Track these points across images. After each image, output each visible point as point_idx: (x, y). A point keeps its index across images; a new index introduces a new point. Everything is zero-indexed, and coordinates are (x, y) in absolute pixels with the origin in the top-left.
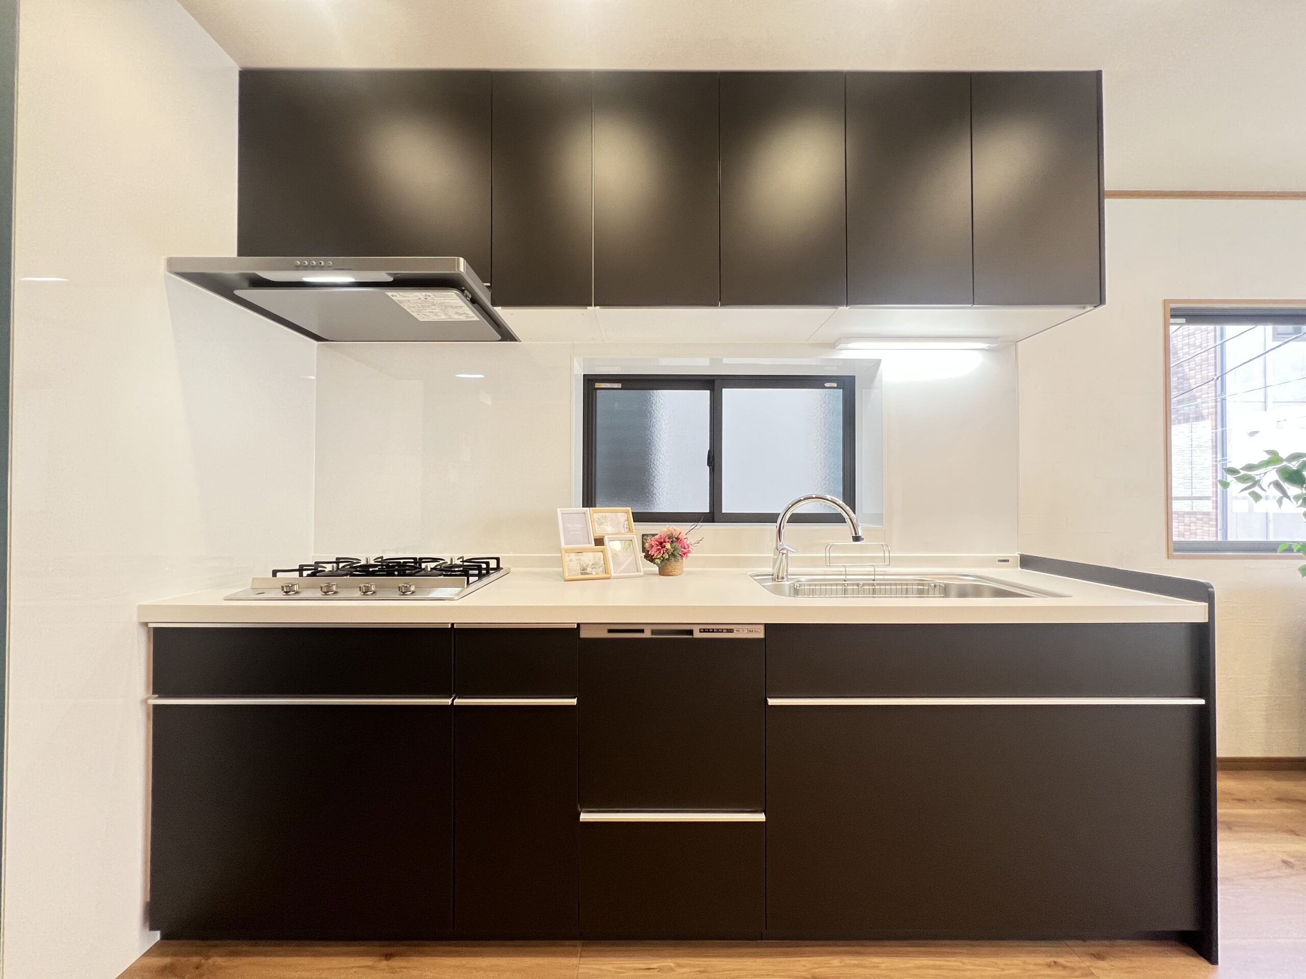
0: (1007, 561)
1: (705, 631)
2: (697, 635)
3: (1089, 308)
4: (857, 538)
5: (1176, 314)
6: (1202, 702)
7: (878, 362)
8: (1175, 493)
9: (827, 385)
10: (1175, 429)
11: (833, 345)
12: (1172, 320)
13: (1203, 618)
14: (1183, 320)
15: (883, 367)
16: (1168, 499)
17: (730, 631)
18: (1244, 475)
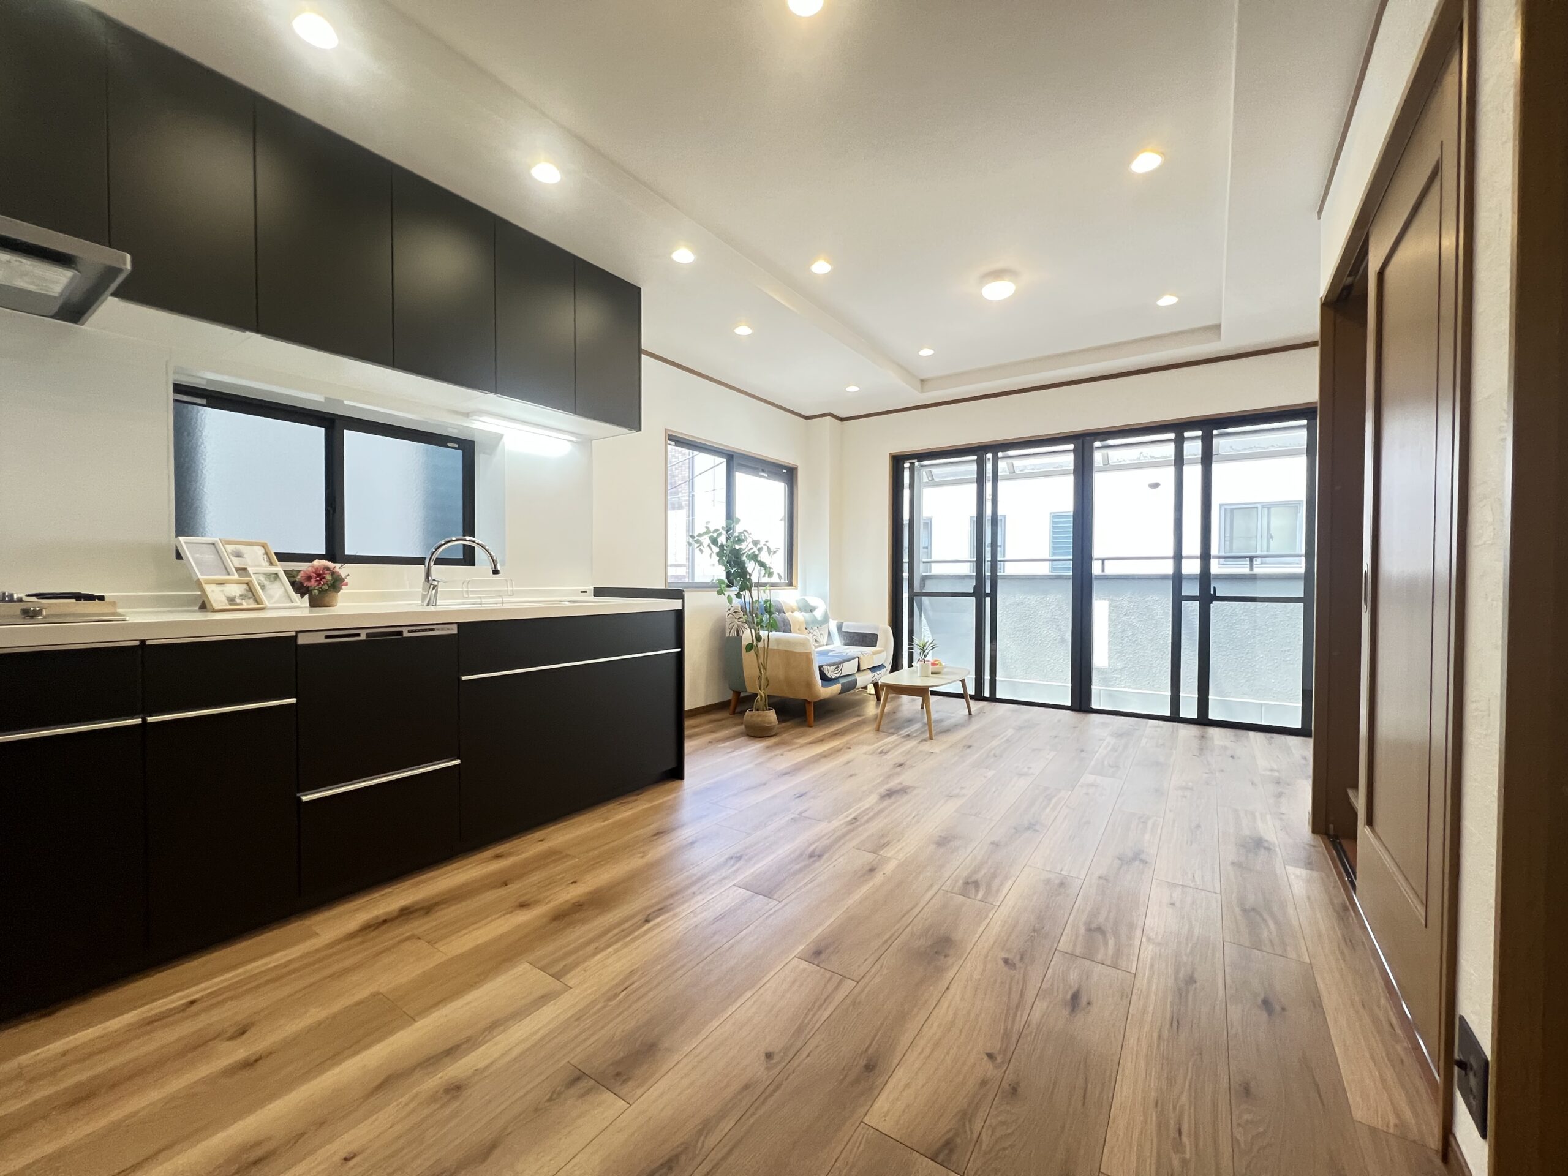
0: (586, 592)
1: (412, 631)
2: (406, 634)
3: (633, 431)
4: (496, 572)
5: (671, 438)
6: (679, 650)
7: (502, 436)
8: (669, 562)
9: (449, 444)
10: (670, 513)
11: (467, 415)
12: (669, 442)
13: (680, 608)
14: (673, 443)
15: (505, 439)
16: (666, 566)
17: (433, 630)
18: (698, 540)
